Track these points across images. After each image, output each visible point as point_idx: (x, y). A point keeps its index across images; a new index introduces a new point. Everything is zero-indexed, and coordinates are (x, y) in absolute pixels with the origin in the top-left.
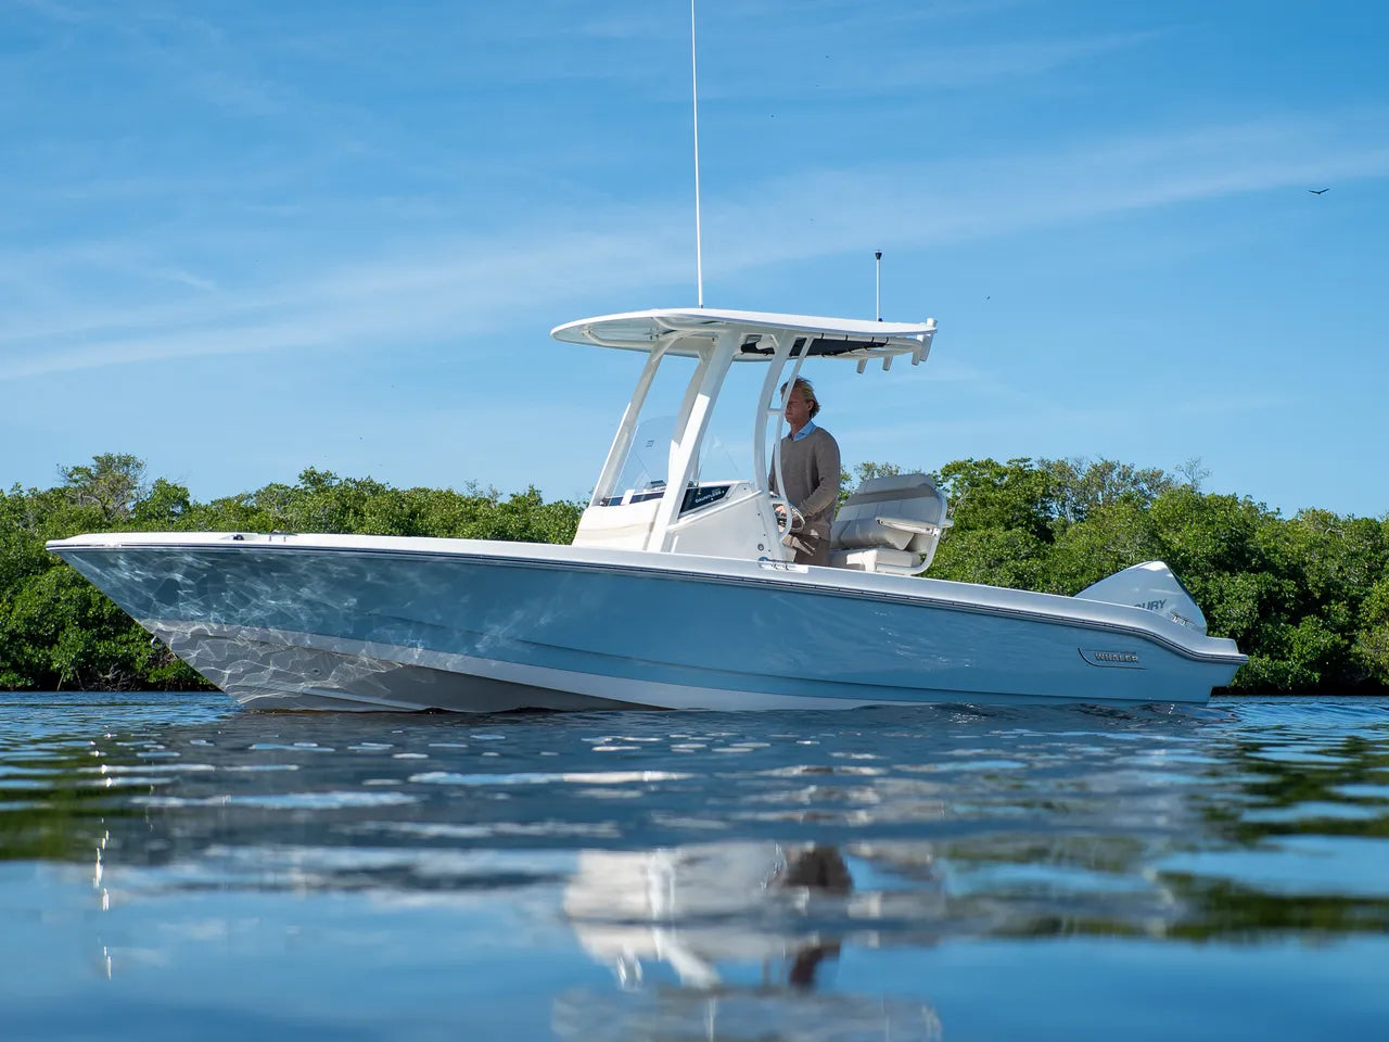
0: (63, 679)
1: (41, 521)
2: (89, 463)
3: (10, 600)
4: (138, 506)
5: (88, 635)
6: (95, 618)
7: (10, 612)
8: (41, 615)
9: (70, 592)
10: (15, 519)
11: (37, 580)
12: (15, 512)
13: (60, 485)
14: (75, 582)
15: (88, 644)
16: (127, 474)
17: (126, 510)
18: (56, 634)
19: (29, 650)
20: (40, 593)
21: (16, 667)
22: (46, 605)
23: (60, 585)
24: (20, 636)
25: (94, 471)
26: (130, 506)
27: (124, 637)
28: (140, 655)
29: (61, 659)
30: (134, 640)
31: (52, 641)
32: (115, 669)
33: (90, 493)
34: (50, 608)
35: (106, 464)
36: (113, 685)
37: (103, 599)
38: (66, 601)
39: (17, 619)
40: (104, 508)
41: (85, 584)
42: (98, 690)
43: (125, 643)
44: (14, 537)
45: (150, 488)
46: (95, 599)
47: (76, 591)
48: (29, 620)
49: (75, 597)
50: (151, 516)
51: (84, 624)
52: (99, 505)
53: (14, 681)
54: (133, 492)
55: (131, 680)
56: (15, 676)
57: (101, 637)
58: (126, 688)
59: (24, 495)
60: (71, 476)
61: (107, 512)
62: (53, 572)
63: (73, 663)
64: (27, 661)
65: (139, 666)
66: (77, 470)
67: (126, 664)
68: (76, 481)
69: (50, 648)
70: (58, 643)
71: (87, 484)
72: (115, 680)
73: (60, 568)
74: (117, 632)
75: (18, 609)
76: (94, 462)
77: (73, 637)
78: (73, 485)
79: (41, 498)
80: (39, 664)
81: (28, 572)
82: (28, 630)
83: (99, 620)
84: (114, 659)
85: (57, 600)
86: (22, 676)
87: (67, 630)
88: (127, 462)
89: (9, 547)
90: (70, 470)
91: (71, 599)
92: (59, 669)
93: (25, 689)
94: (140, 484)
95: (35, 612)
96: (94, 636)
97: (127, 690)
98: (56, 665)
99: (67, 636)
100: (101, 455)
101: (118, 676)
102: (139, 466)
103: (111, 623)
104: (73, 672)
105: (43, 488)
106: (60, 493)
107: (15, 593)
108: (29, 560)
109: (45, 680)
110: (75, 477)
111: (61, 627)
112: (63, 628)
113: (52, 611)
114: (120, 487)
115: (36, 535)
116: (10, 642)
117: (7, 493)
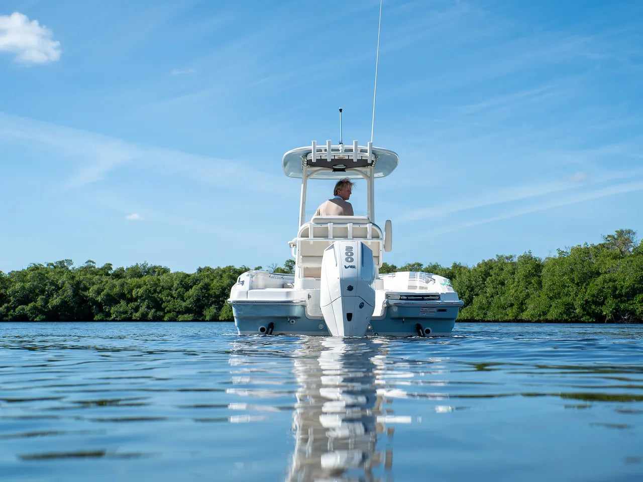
0: (607, 319)
1: (596, 257)
2: (614, 233)
3: (585, 288)
4: (634, 249)
5: (617, 301)
6: (620, 294)
7: (585, 292)
8: (598, 294)
9: (608, 284)
10: (586, 256)
11: (595, 280)
12: (586, 253)
13: (602, 242)
14: (610, 280)
15: (617, 305)
16: (629, 237)
17: (629, 251)
18: (604, 301)
19: (593, 307)
20: (597, 285)
21: (588, 314)
22: (600, 289)
23: (605, 281)
24: (589, 302)
25: (616, 237)
26: (631, 249)
27: (631, 302)
28: (638, 309)
29: (606, 311)
30: (635, 303)
31: (602, 304)
32: (628, 314)
33: (615, 245)
34: (601, 291)
35: (621, 233)
36: (628, 321)
37: (622, 287)
38: (607, 288)
39: (588, 295)
40: (621, 251)
41: (615, 281)
42: (622, 323)
43: (632, 304)
44: (585, 264)
45: (640, 242)
46: (619, 287)
47: (611, 284)
48: (593, 296)
49: (610, 286)
50: (640, 253)
51: (615, 297)
52: (619, 250)
53: (588, 319)
54: (632, 244)
55: (635, 319)
56: (588, 317)
57: (622, 302)
58: (633, 322)
59: (589, 246)
60: (607, 239)
61: (622, 252)
62: (601, 277)
63: (611, 312)
64: (593, 312)
65: (638, 313)
66: (609, 236)
67: (632, 312)
68: (609, 241)
69: (602, 307)
70: (605, 305)
71: (613, 241)
72: (628, 319)
73: (604, 275)
74: (628, 300)
75: (588, 291)
76: (616, 233)
77: (610, 301)
78: (608, 242)
79: (595, 247)
80: (597, 313)
81: (591, 277)
82: (593, 299)
83: (620, 296)
84: (628, 311)
85: (604, 288)
86: (591, 317)
87: (608, 299)
88: (629, 232)
89: (583, 267)
90: (606, 236)
91: (609, 287)
92: (606, 315)
93: (592, 322)
94: (634, 241)
95: (595, 292)
96: (619, 302)
97: (633, 323)
98: (605, 313)
99: (608, 302)
100: (619, 230)
101: (629, 317)
102: (634, 233)
103: (625, 296)
104: (611, 316)
105: (596, 244)
106: (603, 246)
107: (587, 285)
108: (592, 273)
109: (600, 319)
110: (609, 239)
111: (605, 298)
112: (606, 299)
113: (602, 292)
114: (627, 242)
115: (594, 262)
116: (586, 304)
117: (582, 247)
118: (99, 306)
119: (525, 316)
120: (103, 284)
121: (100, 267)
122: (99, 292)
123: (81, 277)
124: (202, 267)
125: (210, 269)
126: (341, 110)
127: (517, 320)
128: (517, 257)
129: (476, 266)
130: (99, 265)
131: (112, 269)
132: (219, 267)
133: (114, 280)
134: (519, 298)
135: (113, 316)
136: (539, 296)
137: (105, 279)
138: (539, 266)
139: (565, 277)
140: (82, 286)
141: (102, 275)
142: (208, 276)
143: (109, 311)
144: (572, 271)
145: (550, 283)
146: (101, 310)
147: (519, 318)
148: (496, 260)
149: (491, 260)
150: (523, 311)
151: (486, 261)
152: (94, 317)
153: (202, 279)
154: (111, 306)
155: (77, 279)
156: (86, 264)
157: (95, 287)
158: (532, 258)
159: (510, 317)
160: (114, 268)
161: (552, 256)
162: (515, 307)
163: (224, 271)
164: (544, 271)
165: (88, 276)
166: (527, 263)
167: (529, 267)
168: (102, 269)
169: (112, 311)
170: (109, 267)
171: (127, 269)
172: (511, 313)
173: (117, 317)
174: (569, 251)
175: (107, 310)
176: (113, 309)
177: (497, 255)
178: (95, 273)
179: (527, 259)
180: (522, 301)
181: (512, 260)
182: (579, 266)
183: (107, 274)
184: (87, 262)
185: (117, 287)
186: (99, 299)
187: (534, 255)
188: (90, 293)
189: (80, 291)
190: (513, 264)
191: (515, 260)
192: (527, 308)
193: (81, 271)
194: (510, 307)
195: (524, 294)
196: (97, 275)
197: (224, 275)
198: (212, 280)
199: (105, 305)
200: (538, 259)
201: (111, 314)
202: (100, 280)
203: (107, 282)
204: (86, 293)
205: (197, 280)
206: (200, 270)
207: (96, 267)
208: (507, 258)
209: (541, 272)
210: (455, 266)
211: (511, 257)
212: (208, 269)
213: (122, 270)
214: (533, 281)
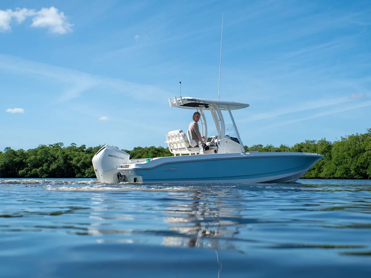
0: (369, 177)
1: (363, 141)
3: (357, 159)
7: (357, 162)
8: (364, 162)
9: (370, 157)
10: (357, 141)
11: (363, 154)
12: (357, 139)
13: (367, 133)
18: (367, 167)
19: (361, 170)
20: (363, 157)
21: (359, 174)
23: (368, 155)
24: (359, 167)
29: (369, 172)
31: (367, 168)
34: (366, 160)
38: (369, 159)
39: (359, 163)
44: (357, 145)
48: (361, 163)
56: (358, 176)
59: (359, 135)
60: (369, 130)
64: (361, 173)
69: (366, 170)
70: (368, 169)
73: (368, 151)
75: (359, 161)
78: (370, 133)
79: (363, 136)
80: (364, 173)
81: (360, 152)
82: (361, 165)
85: (367, 159)
86: (360, 176)
89: (356, 147)
90: (369, 129)
92: (369, 174)
93: (361, 179)
95: (362, 161)
99: (370, 167)
105: (363, 134)
107: (358, 157)
108: (361, 150)
109: (365, 177)
112: (369, 165)
116: (357, 168)
117: (355, 135)
118: (79, 169)
119: (321, 175)
120: (81, 156)
121: (79, 147)
122: (78, 161)
123: (68, 153)
124: (137, 147)
125: (142, 148)
126: (180, 83)
127: (317, 178)
128: (317, 141)
129: (293, 146)
130: (78, 146)
131: (86, 148)
132: (146, 147)
133: (87, 154)
134: (318, 164)
135: (87, 175)
136: (330, 164)
137: (82, 153)
138: (330, 147)
139: (345, 153)
140: (69, 158)
141: (80, 151)
142: (140, 152)
143: (84, 172)
144: (349, 149)
145: (336, 156)
146: (79, 171)
147: (318, 176)
148: (305, 143)
149: (302, 143)
150: (320, 172)
151: (299, 143)
152: (76, 175)
153: (137, 154)
154: (85, 169)
155: (66, 154)
156: (71, 145)
157: (76, 158)
158: (326, 142)
159: (313, 176)
160: (87, 147)
161: (337, 141)
162: (316, 170)
163: (149, 149)
164: (333, 149)
165: (73, 152)
166: (323, 145)
167: (324, 147)
168: (80, 148)
169: (86, 172)
170: (84, 146)
171: (95, 148)
172: (314, 173)
173: (89, 175)
174: (347, 138)
175: (83, 171)
176: (87, 171)
177: (306, 140)
178: (76, 150)
179: (323, 142)
180: (320, 166)
181: (314, 143)
182: (353, 147)
183: (83, 151)
184: (72, 144)
185: (89, 158)
186: (79, 165)
187: (327, 140)
188: (73, 162)
189: (68, 160)
190: (315, 145)
191: (316, 143)
192: (323, 171)
193: (68, 149)
194: (313, 170)
195: (321, 163)
196: (77, 151)
197: (149, 152)
198: (143, 154)
199: (81, 169)
200: (329, 142)
201: (85, 174)
202: (79, 154)
203: (83, 155)
204: (71, 162)
205: (134, 155)
206: (135, 149)
207: (77, 147)
208: (311, 142)
209: (331, 150)
210: (282, 146)
211: (314, 141)
212: (140, 148)
213: (91, 148)
214: (326, 155)
